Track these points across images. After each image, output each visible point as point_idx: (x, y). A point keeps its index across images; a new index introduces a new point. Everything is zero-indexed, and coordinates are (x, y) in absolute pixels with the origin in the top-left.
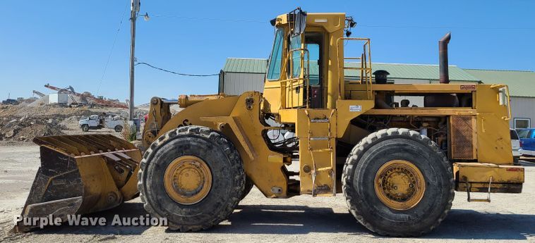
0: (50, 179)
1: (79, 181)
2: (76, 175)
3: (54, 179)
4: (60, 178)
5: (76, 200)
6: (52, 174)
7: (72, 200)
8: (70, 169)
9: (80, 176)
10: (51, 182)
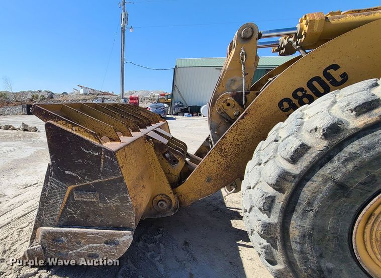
0: (70, 188)
1: (124, 200)
2: (117, 187)
3: (77, 189)
4: (87, 189)
5: (121, 236)
6: (72, 180)
7: (112, 235)
8: (104, 174)
9: (125, 190)
10: (71, 194)
